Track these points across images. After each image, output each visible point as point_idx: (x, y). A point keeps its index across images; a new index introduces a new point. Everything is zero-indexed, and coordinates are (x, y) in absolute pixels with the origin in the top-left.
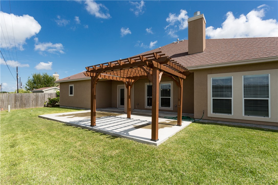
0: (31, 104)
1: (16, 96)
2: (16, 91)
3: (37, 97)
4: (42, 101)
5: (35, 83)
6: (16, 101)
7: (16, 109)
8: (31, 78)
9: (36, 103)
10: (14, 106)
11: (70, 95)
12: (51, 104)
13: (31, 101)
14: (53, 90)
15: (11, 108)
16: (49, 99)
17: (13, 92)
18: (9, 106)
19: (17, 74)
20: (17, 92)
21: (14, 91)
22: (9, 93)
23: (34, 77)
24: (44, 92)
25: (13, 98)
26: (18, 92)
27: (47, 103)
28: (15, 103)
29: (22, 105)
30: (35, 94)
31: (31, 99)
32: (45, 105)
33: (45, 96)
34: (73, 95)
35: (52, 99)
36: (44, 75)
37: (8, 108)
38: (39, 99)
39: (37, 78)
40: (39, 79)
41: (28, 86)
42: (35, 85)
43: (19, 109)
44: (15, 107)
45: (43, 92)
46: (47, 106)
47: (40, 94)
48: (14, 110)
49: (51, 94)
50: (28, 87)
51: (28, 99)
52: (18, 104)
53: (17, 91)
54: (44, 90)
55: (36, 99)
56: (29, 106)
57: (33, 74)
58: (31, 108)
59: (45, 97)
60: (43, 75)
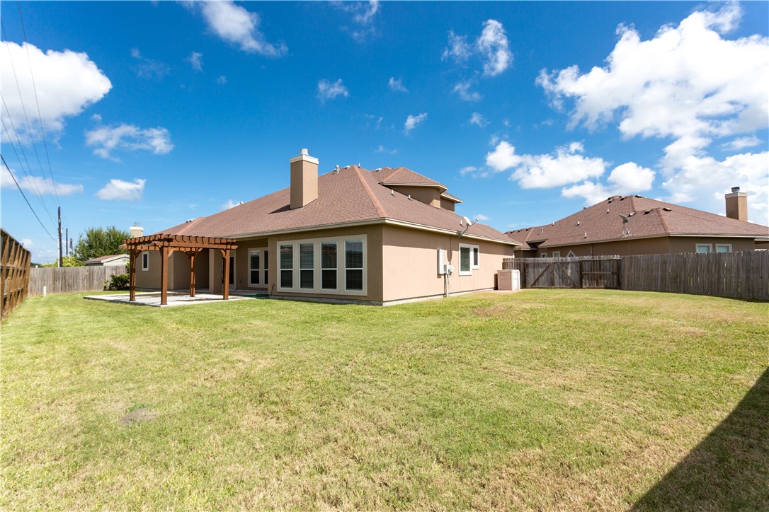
0: (81, 285)
1: (55, 273)
2: (57, 263)
3: (91, 274)
4: (100, 279)
5: (91, 246)
6: (55, 280)
7: (56, 294)
8: (85, 237)
9: (90, 284)
10: (51, 288)
11: (144, 269)
12: (116, 286)
13: (81, 281)
14: (120, 260)
15: (47, 291)
16: (113, 277)
17: (50, 263)
18: (45, 288)
19: (60, 224)
20: (59, 264)
21: (52, 263)
22: (40, 266)
23: (88, 236)
24: (105, 264)
25: (51, 275)
26: (61, 266)
27: (109, 285)
28: (54, 283)
29: (66, 287)
30: (87, 268)
31: (81, 278)
32: (105, 287)
33: (105, 271)
34: (147, 269)
35: (118, 276)
36: (110, 231)
37: (42, 291)
38: (95, 277)
39: (95, 237)
40: (99, 239)
41: (78, 253)
42: (92, 251)
43: (60, 293)
44: (54, 290)
45: (102, 264)
46: (110, 289)
47: (96, 268)
48: (52, 294)
49: (116, 268)
50: (78, 255)
51: (76, 276)
52: (59, 284)
53: (59, 261)
54: (104, 260)
55: (90, 277)
56: (77, 290)
57: (87, 230)
58: (81, 292)
59: (105, 273)
60: (108, 231)
